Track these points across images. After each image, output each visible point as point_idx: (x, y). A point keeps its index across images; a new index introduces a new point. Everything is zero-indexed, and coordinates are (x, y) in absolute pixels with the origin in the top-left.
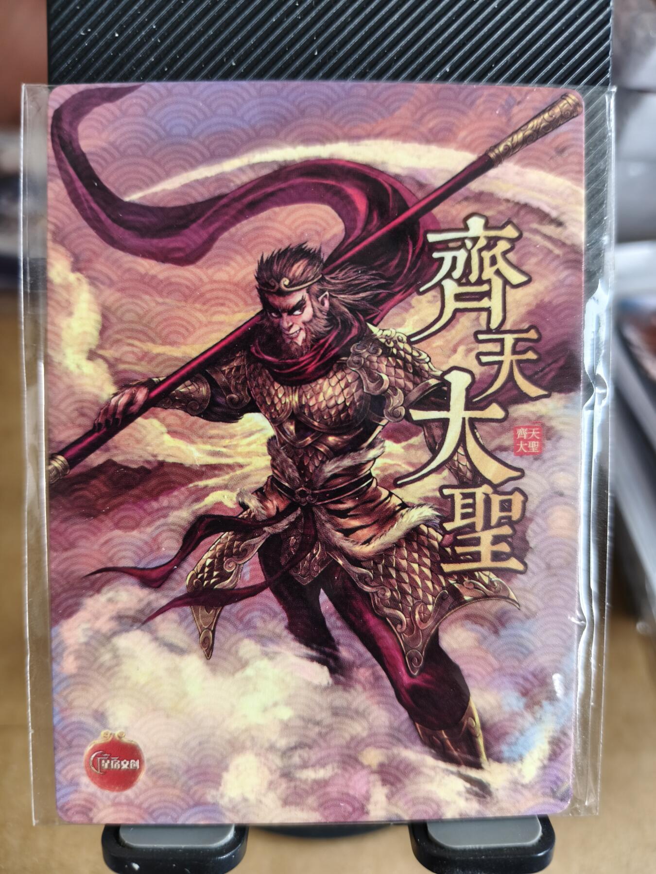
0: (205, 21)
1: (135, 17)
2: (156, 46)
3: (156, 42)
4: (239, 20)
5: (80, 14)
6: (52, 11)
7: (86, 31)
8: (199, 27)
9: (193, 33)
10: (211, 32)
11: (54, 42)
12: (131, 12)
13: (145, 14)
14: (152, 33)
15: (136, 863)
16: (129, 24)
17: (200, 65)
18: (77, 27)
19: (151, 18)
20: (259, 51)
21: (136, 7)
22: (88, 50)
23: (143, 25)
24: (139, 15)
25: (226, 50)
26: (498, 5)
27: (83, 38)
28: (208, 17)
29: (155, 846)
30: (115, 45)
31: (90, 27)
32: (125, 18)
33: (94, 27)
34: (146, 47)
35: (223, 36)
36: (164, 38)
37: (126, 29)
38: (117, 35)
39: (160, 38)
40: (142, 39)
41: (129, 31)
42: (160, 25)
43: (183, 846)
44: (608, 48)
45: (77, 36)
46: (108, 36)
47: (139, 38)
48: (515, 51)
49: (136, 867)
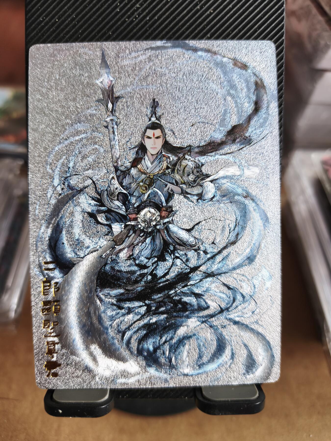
0: (98, 14)
1: (65, 12)
2: (75, 25)
3: (75, 23)
4: (113, 14)
5: (40, 11)
6: (27, 9)
7: (43, 18)
8: (95, 17)
9: (92, 19)
10: (100, 19)
11: (28, 23)
12: (64, 10)
13: (70, 11)
14: (73, 19)
15: (61, 410)
16: (62, 15)
17: (95, 34)
18: (39, 16)
19: (73, 12)
20: (122, 28)
21: (66, 8)
22: (43, 27)
23: (69, 16)
24: (67, 11)
25: (107, 27)
26: (232, 6)
27: (41, 22)
28: (99, 12)
29: (70, 401)
30: (56, 25)
31: (45, 16)
32: (61, 13)
33: (46, 16)
34: (71, 26)
35: (106, 21)
36: (78, 22)
37: (61, 18)
38: (57, 20)
39: (77, 22)
40: (69, 22)
41: (63, 18)
42: (77, 16)
43: (83, 402)
44: (283, 25)
45: (38, 20)
46: (53, 21)
47: (67, 22)
48: (240, 27)
49: (60, 411)
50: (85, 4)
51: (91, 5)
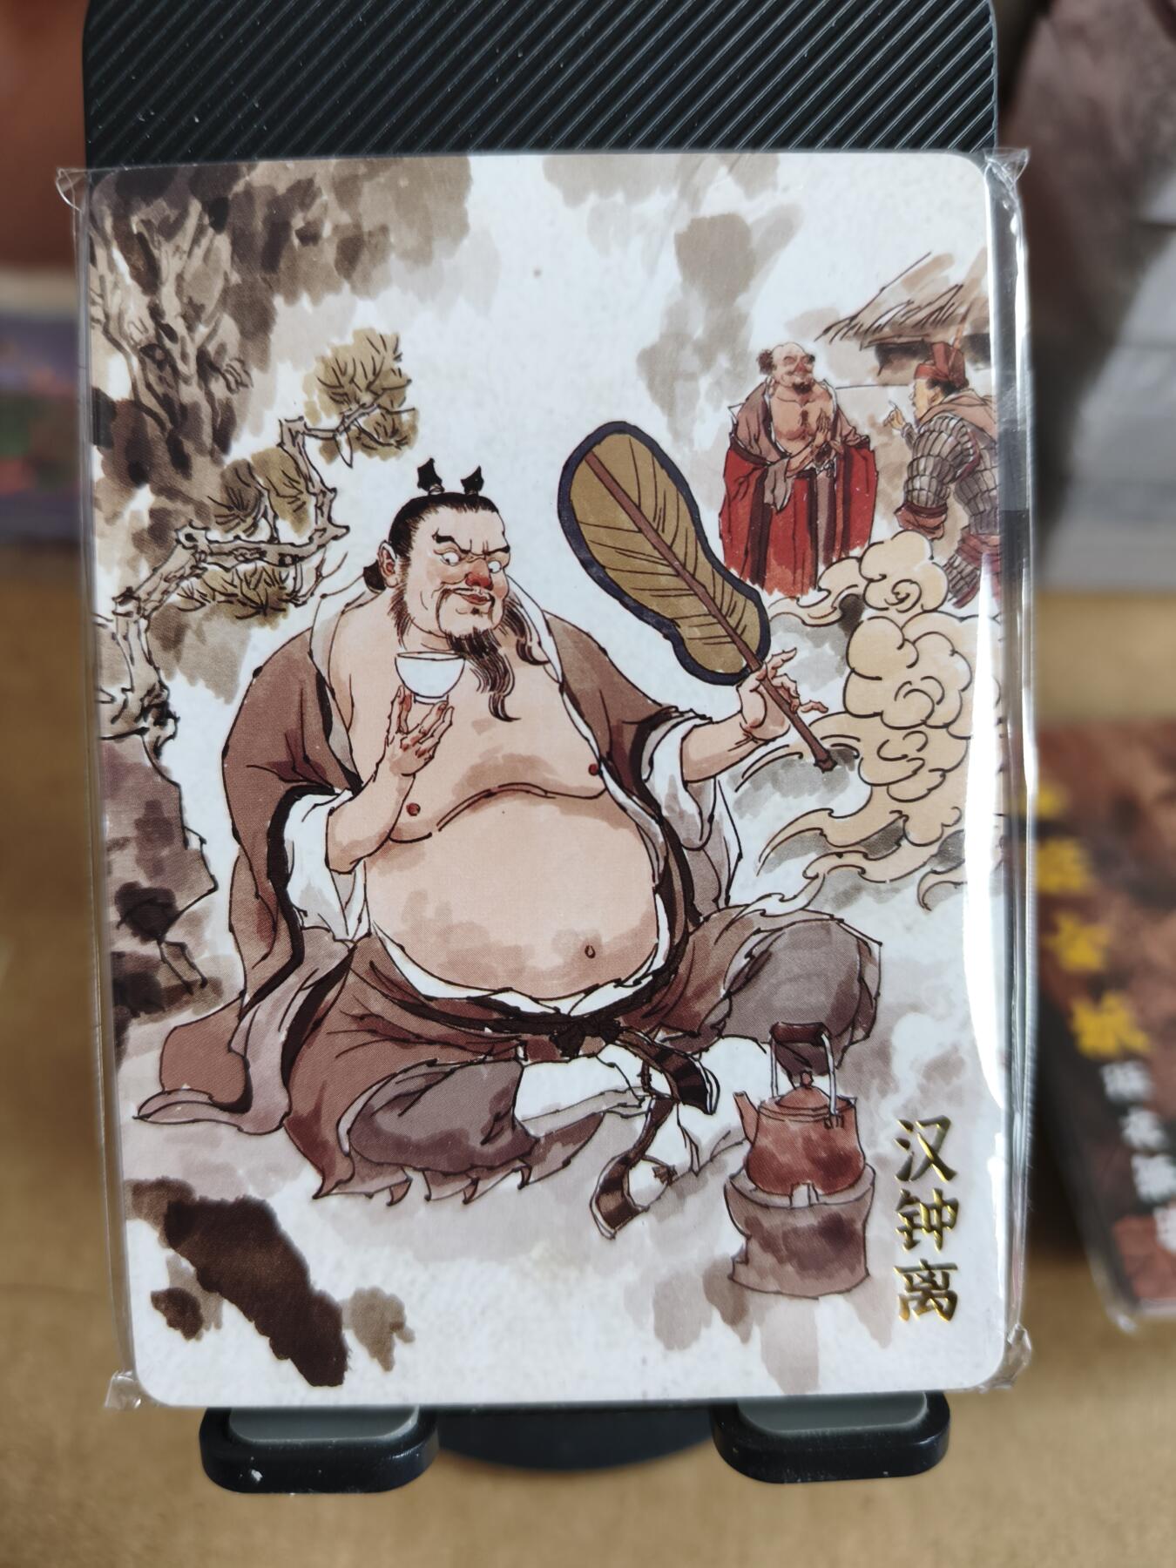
0: (338, 93)
1: (225, 90)
2: (260, 137)
3: (260, 129)
4: (392, 92)
5: (137, 88)
6: (92, 85)
7: (146, 115)
8: (328, 105)
9: (319, 114)
10: (349, 112)
11: (97, 131)
12: (219, 82)
13: (242, 86)
14: (254, 115)
15: (257, 1470)
16: (215, 101)
18: (133, 108)
19: (251, 90)
21: (226, 75)
22: (149, 145)
23: (239, 103)
24: (231, 87)
26: (809, 52)
27: (143, 127)
28: (343, 88)
29: (289, 1441)
30: (194, 138)
31: (153, 108)
32: (209, 93)
33: (160, 107)
35: (368, 118)
36: (272, 123)
37: (211, 110)
38: (197, 120)
39: (267, 123)
40: (237, 126)
41: (217, 113)
42: (265, 103)
43: (334, 1440)
45: (132, 124)
46: (183, 122)
47: (232, 125)
49: (257, 1475)
50: (292, 58)
51: (315, 62)
